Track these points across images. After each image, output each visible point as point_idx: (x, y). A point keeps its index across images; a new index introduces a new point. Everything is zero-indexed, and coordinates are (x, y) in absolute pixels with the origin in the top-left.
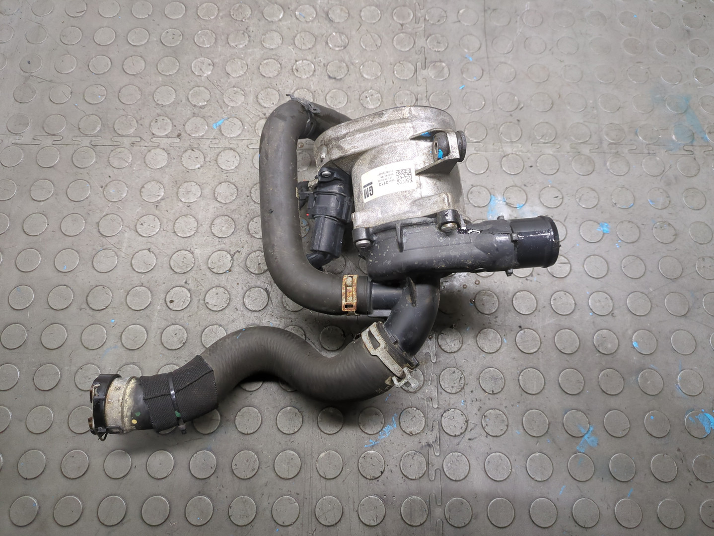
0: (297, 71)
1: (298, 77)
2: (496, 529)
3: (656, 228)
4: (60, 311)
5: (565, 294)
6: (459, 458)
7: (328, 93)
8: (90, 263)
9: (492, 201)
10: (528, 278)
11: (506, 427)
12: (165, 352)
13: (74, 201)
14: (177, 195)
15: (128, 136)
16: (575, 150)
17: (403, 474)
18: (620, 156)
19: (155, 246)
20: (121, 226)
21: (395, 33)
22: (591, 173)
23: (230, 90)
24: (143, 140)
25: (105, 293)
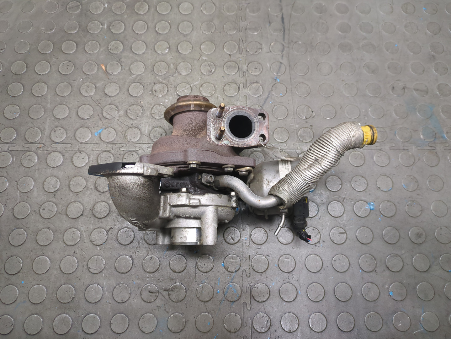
0: (155, 91)
3: (408, 205)
5: (342, 257)
8: (7, 239)
12: (60, 304)
14: (69, 187)
15: (35, 143)
18: (383, 152)
19: (53, 226)
20: (29, 211)
21: (225, 61)
22: (362, 165)
23: (108, 107)
24: (46, 146)
25: (17, 262)
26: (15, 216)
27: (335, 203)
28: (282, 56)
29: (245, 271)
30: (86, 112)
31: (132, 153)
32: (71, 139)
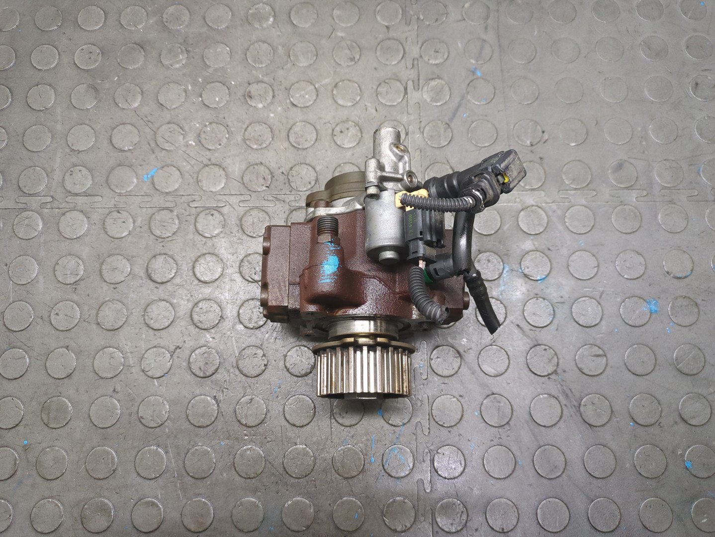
5: (599, 398)
9: (505, 272)
10: (550, 377)
12: (91, 482)
14: (101, 274)
15: (36, 195)
16: (616, 198)
18: (676, 206)
19: (75, 343)
20: (31, 317)
21: (379, 40)
22: (636, 231)
23: (164, 127)
24: (56, 200)
25: (14, 406)
26: (7, 325)
27: (585, 301)
28: (486, 28)
29: (419, 423)
30: (126, 138)
31: (211, 213)
32: (101, 187)
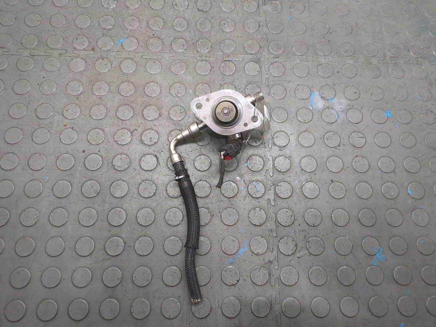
0: (176, 5)
1: (177, 9)
2: (317, 318)
3: (422, 114)
4: (9, 171)
5: (362, 159)
6: (291, 270)
7: (198, 21)
8: (30, 137)
9: (312, 95)
10: (336, 147)
11: (323, 249)
12: (85, 199)
13: (19, 94)
14: (92, 90)
15: (57, 49)
16: (368, 61)
17: (253, 282)
18: (398, 66)
19: (77, 126)
20: (52, 112)
22: (378, 77)
23: (129, 18)
24: (68, 52)
25: (41, 158)
26: (38, 116)
27: (354, 110)
29: (268, 170)
31: (154, 61)
